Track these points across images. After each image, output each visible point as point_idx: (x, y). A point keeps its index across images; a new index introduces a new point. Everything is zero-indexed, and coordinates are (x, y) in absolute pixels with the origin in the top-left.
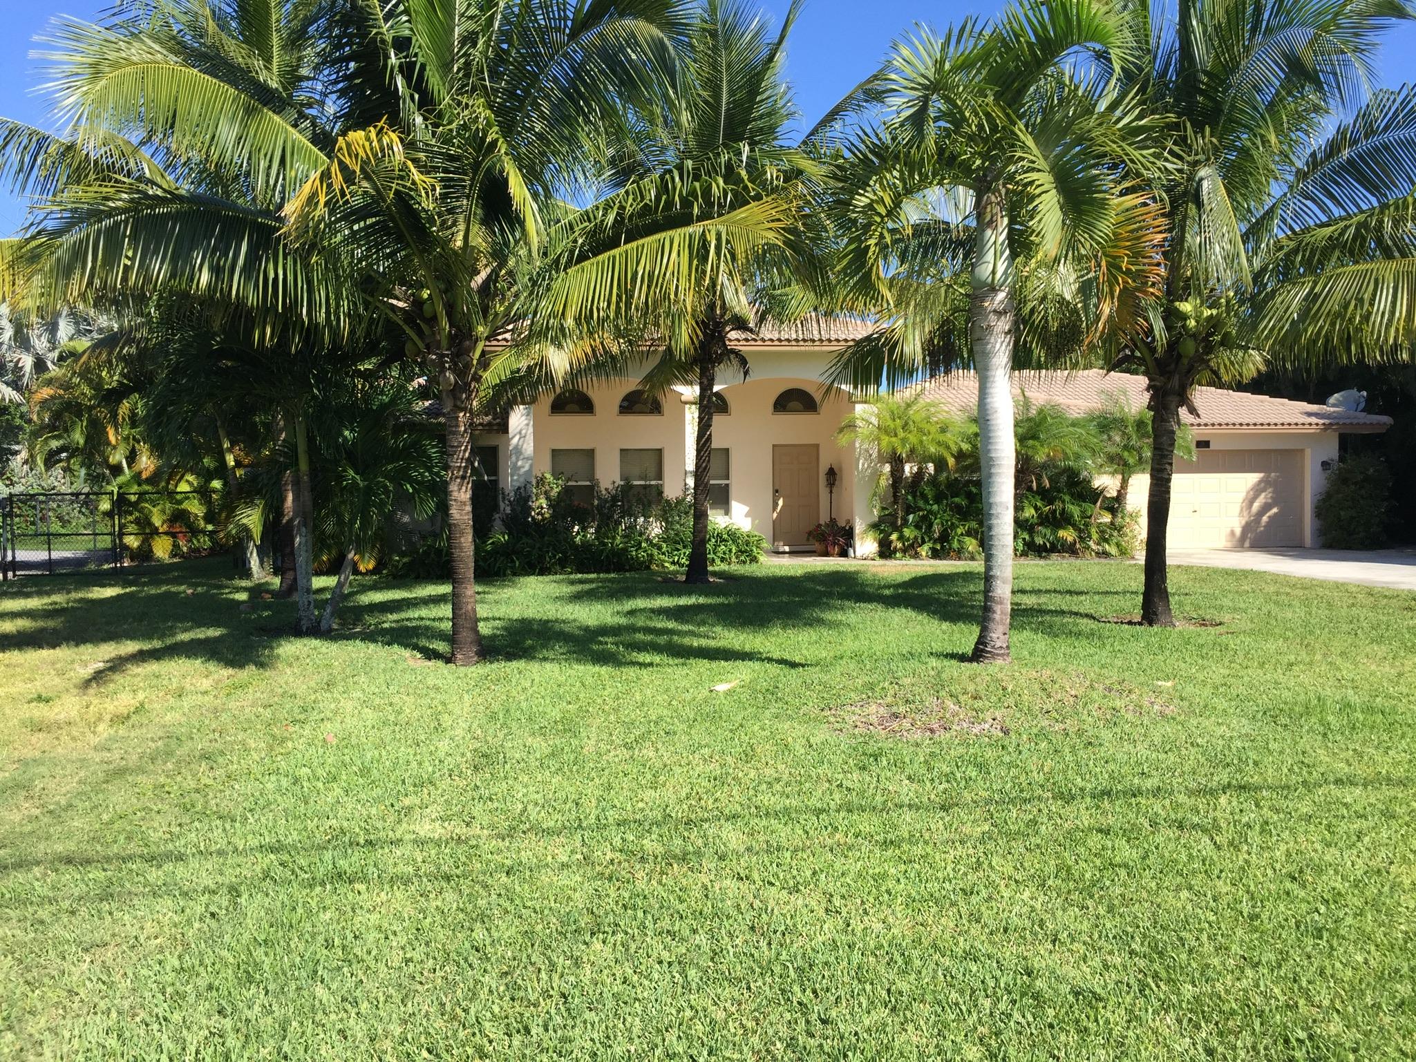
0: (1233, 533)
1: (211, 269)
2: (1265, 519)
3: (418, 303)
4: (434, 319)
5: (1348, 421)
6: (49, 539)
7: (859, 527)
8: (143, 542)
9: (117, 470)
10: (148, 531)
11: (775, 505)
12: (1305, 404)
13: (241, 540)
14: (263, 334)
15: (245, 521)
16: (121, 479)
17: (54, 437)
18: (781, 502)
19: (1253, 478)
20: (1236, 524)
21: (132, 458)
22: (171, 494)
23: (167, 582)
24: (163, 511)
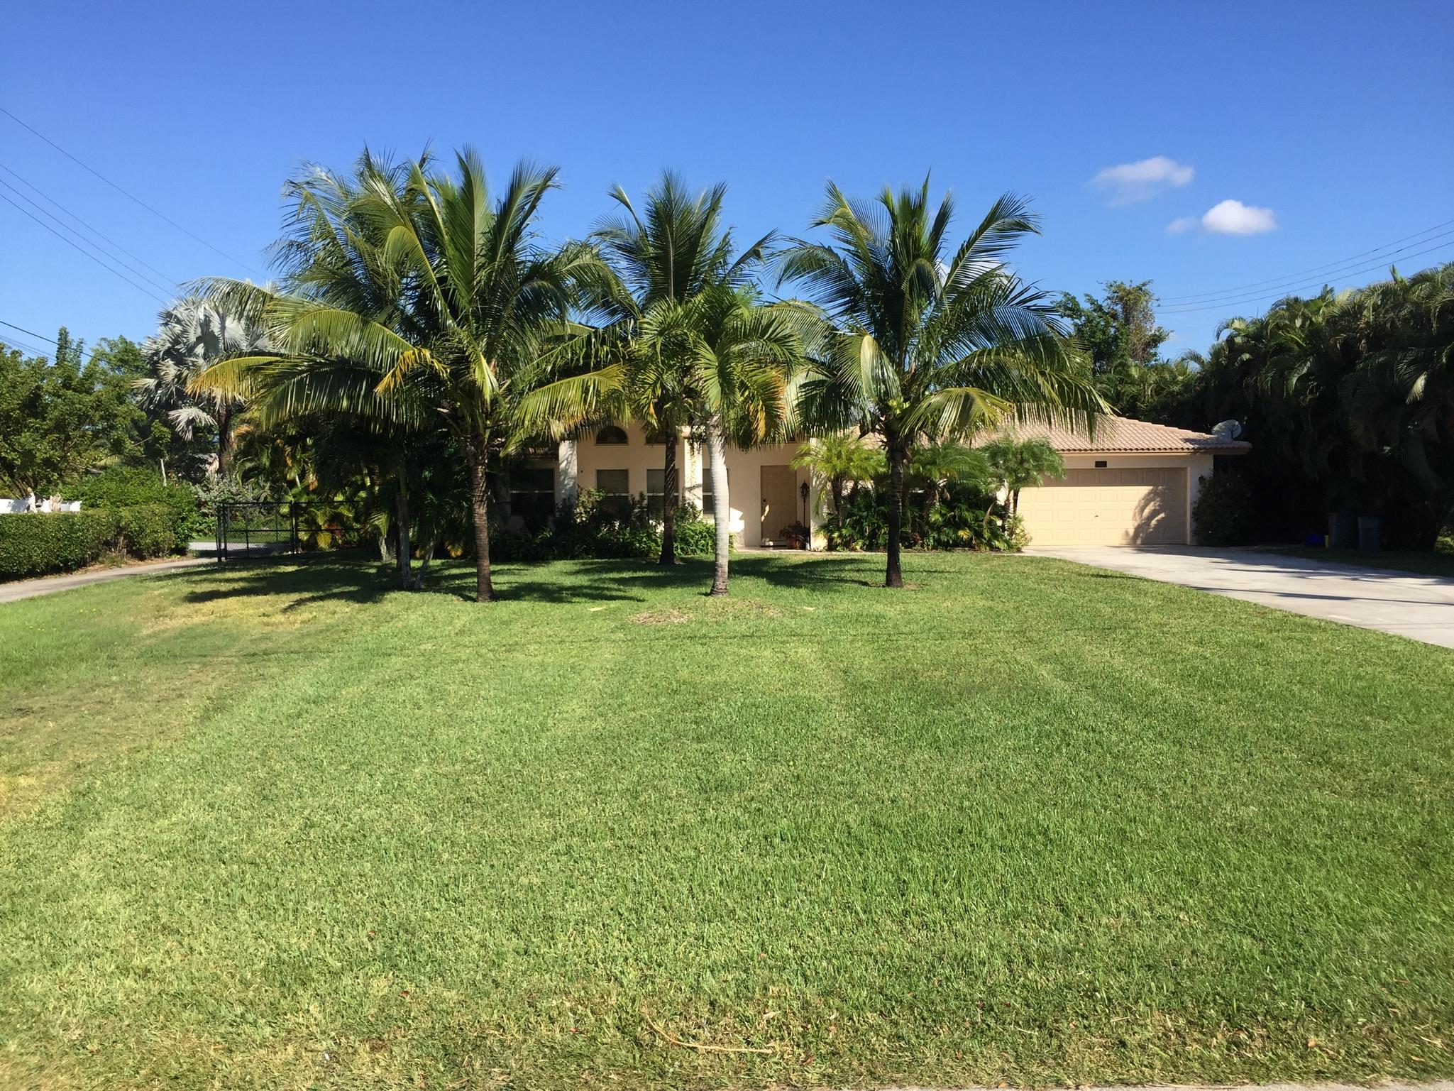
0: (1127, 533)
1: (348, 399)
2: (1154, 522)
3: (454, 410)
4: (463, 417)
5: (1225, 446)
6: (245, 534)
7: (813, 528)
8: (310, 537)
9: (292, 484)
10: (314, 529)
11: (763, 510)
12: (1190, 432)
13: (375, 535)
14: (375, 427)
15: (376, 523)
16: (295, 491)
17: (247, 461)
18: (767, 509)
19: (1144, 490)
20: (1131, 526)
21: (303, 476)
22: (331, 502)
23: (328, 563)
24: (324, 514)
